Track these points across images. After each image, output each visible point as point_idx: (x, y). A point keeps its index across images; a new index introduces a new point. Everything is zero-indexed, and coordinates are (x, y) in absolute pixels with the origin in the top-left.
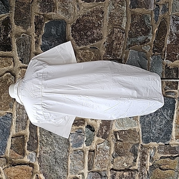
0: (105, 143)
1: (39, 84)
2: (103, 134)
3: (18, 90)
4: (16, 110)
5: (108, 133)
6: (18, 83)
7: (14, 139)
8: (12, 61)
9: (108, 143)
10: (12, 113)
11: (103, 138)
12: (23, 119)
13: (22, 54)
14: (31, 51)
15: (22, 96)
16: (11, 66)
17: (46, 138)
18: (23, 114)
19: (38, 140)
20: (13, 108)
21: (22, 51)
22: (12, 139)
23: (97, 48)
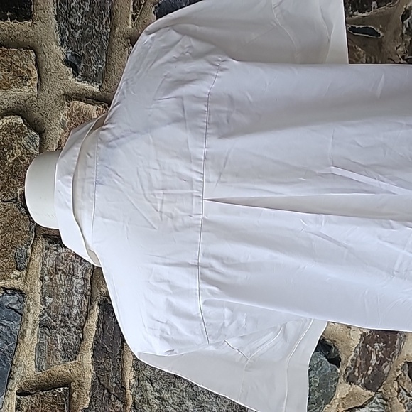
0: (374, 405)
1: (190, 158)
2: (369, 372)
3: (78, 184)
4: (42, 279)
5: (386, 370)
6: (77, 149)
7: (29, 398)
8: (30, 63)
9: (384, 405)
10: (23, 287)
11: (367, 389)
12: (69, 315)
13: (77, 35)
14: (113, 27)
15: (99, 219)
16: (26, 89)
17: (159, 391)
18: (71, 295)
19: (127, 400)
20: (27, 269)
21: (78, 23)
22: (23, 398)
23: (378, 30)
